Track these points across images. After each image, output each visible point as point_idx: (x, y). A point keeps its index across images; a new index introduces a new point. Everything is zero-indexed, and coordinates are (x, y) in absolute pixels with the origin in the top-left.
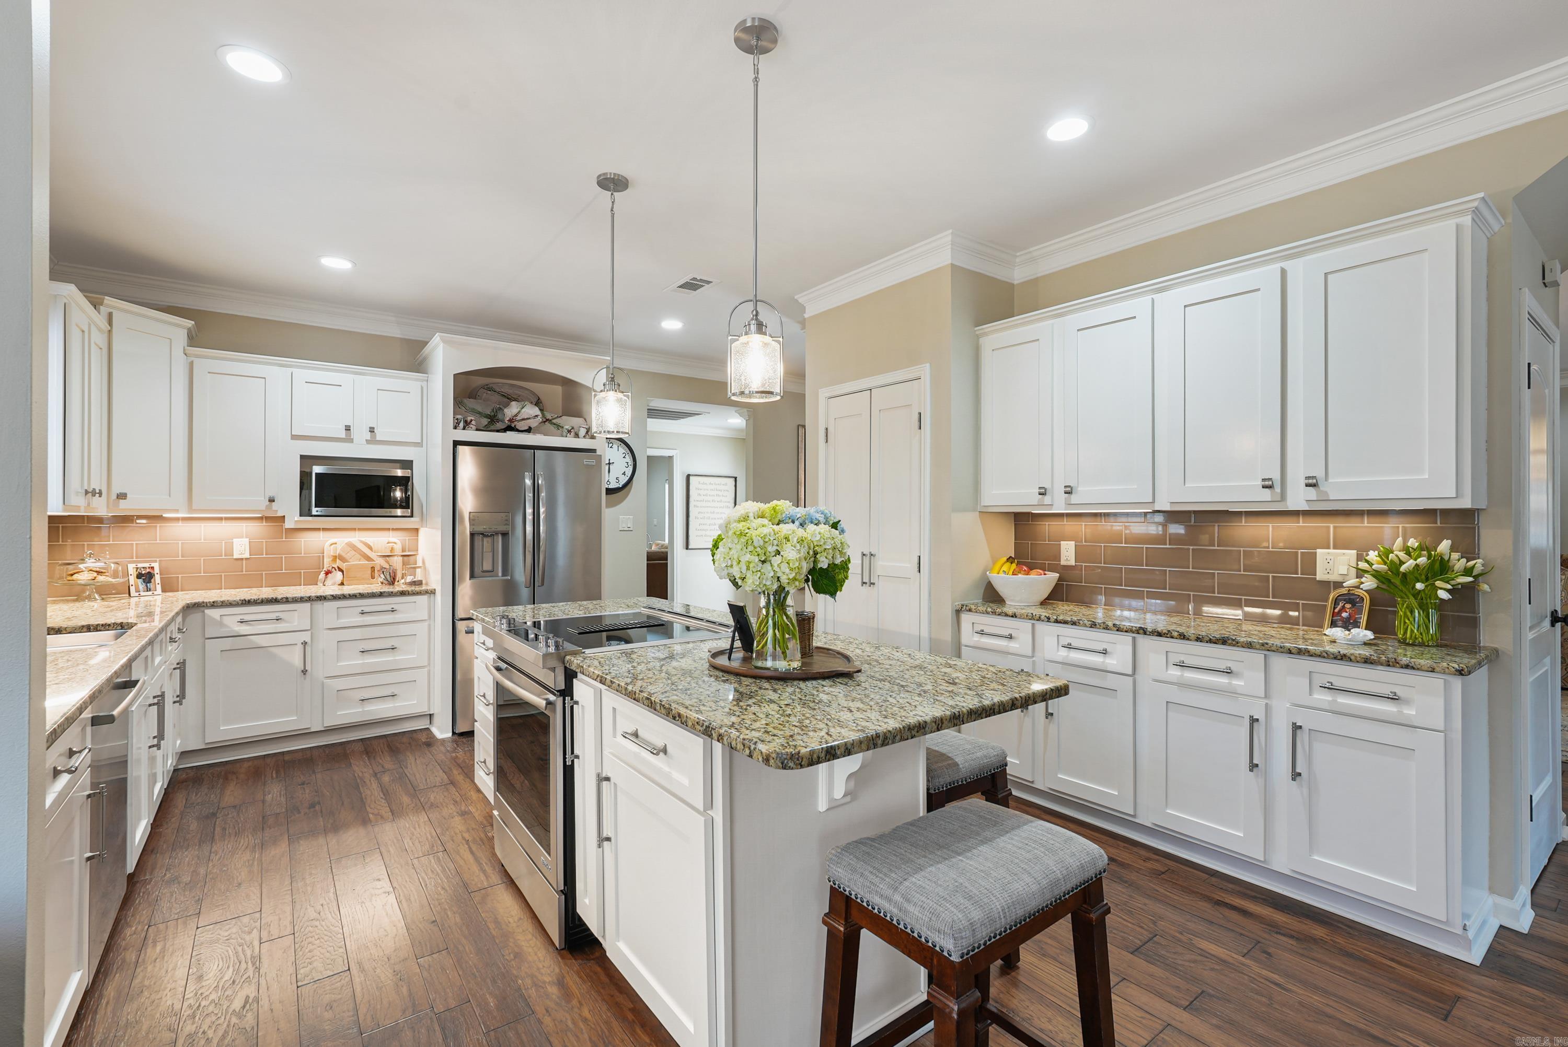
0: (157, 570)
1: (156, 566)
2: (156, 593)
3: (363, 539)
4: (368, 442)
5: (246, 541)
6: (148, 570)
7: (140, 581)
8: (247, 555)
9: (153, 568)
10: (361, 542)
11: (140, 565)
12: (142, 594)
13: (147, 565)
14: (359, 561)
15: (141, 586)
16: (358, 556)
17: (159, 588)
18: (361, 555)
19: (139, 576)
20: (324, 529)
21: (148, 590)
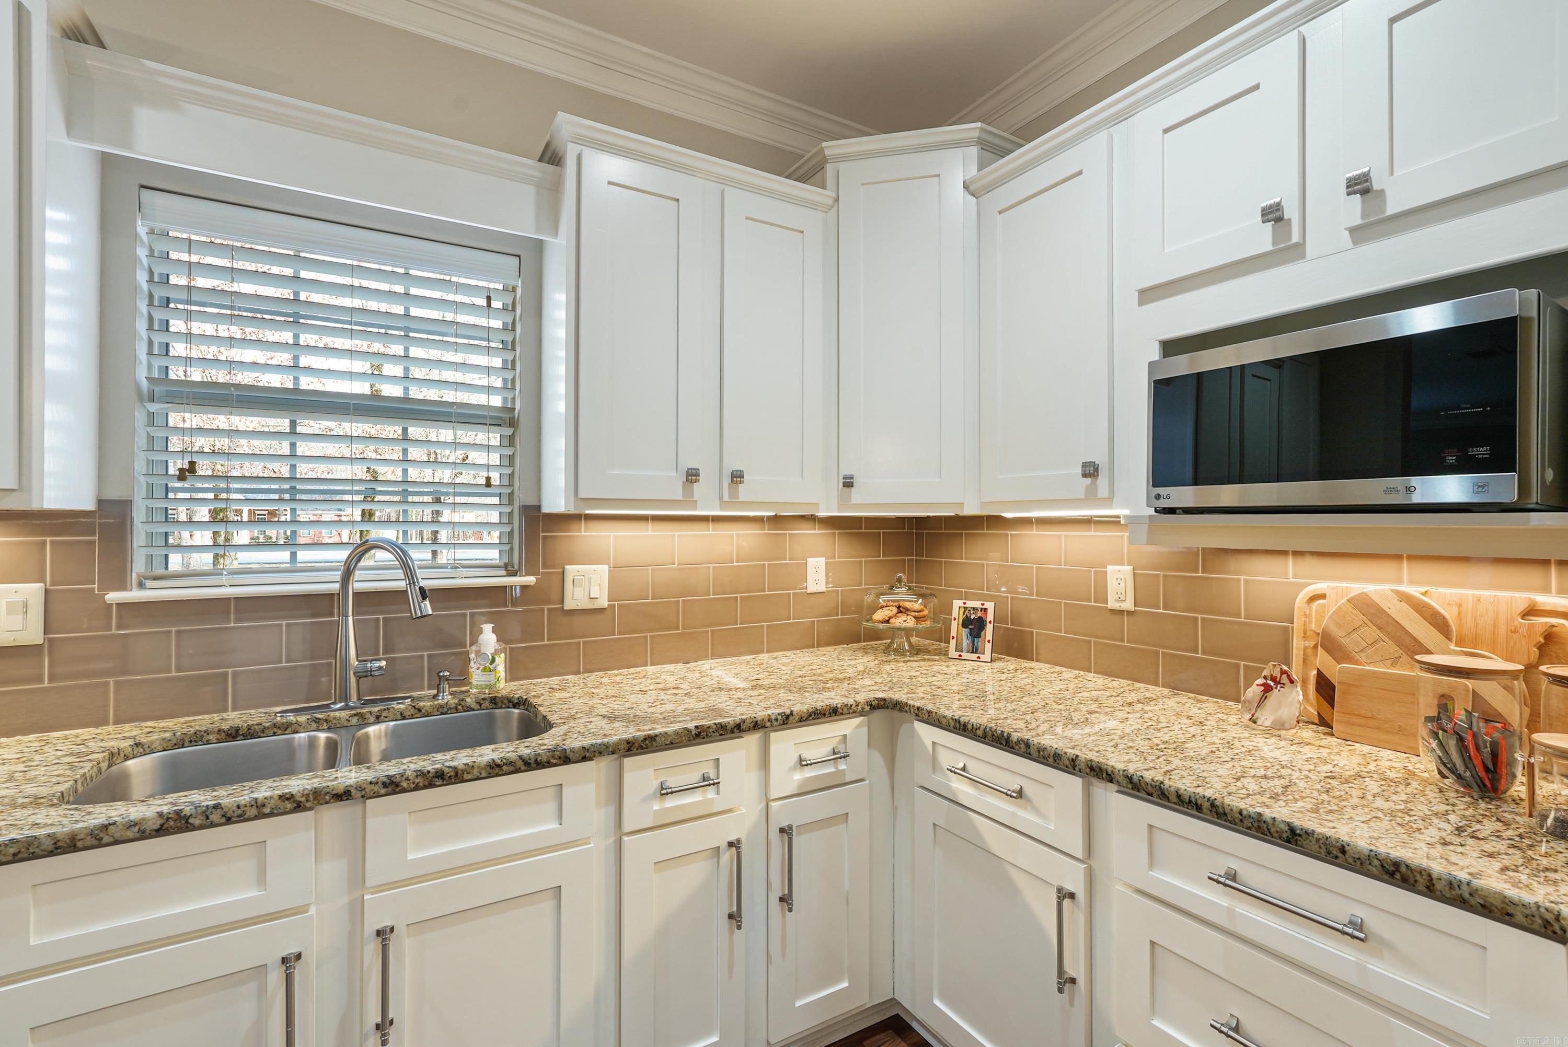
0: (990, 617)
1: (990, 606)
2: (983, 658)
3: (1415, 591)
4: (1359, 234)
5: (1128, 569)
6: (979, 614)
7: (965, 632)
8: (1128, 605)
9: (986, 610)
10: (1405, 598)
11: (970, 604)
12: (965, 655)
13: (977, 604)
14: (1394, 664)
15: (966, 642)
16: (1393, 649)
17: (988, 647)
18: (1400, 644)
19: (966, 623)
20: (1297, 554)
21: (974, 650)
